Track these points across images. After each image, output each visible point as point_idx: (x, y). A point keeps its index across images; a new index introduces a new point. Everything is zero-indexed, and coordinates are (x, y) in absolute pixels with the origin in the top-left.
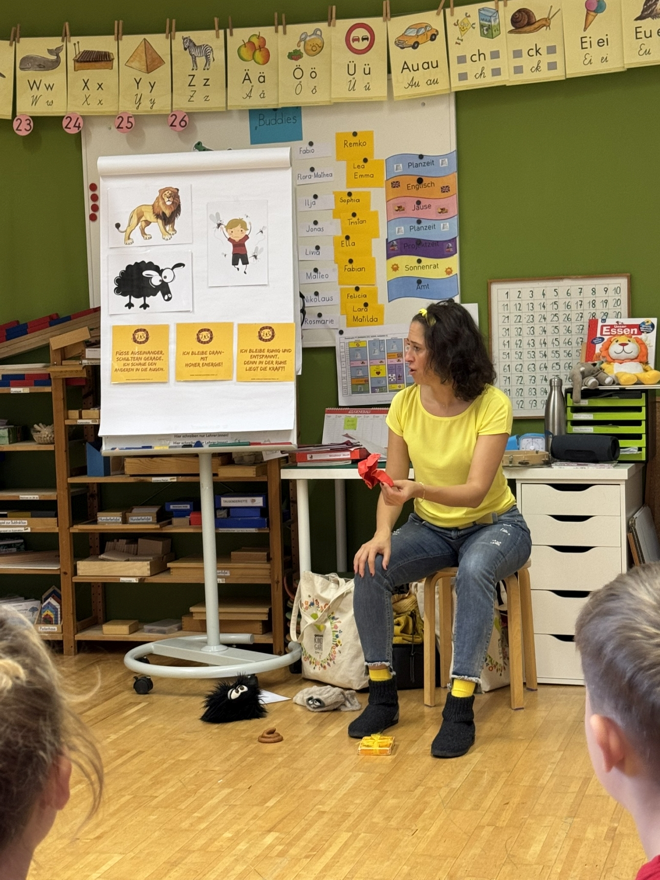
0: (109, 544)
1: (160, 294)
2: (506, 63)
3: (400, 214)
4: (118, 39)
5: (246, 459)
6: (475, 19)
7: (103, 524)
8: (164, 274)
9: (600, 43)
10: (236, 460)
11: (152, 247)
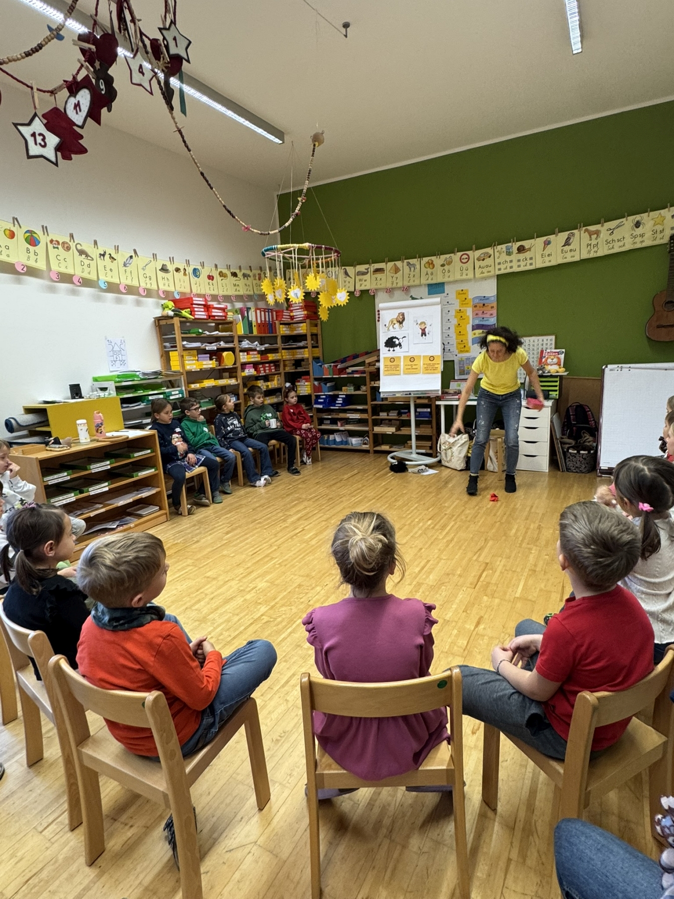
0: (383, 422)
1: (398, 346)
2: (515, 264)
3: (477, 316)
4: (386, 264)
6: (504, 249)
7: (381, 416)
8: (400, 340)
9: (549, 255)
11: (396, 332)
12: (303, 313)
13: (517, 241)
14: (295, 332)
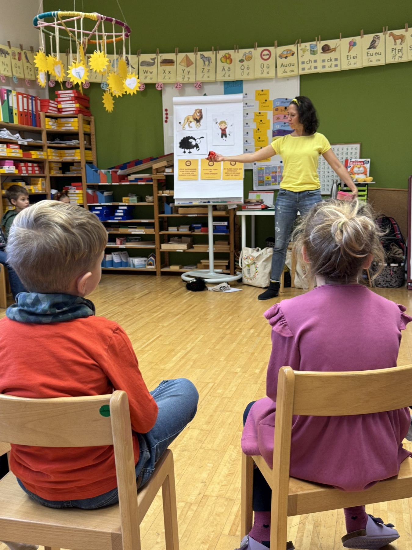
0: (171, 239)
1: (195, 148)
2: (319, 64)
3: (278, 121)
4: (177, 55)
5: (222, 208)
6: (308, 48)
7: (170, 231)
8: (197, 141)
9: (354, 57)
10: (218, 209)
11: (192, 131)
12: (74, 105)
13: (322, 40)
14: (63, 129)
